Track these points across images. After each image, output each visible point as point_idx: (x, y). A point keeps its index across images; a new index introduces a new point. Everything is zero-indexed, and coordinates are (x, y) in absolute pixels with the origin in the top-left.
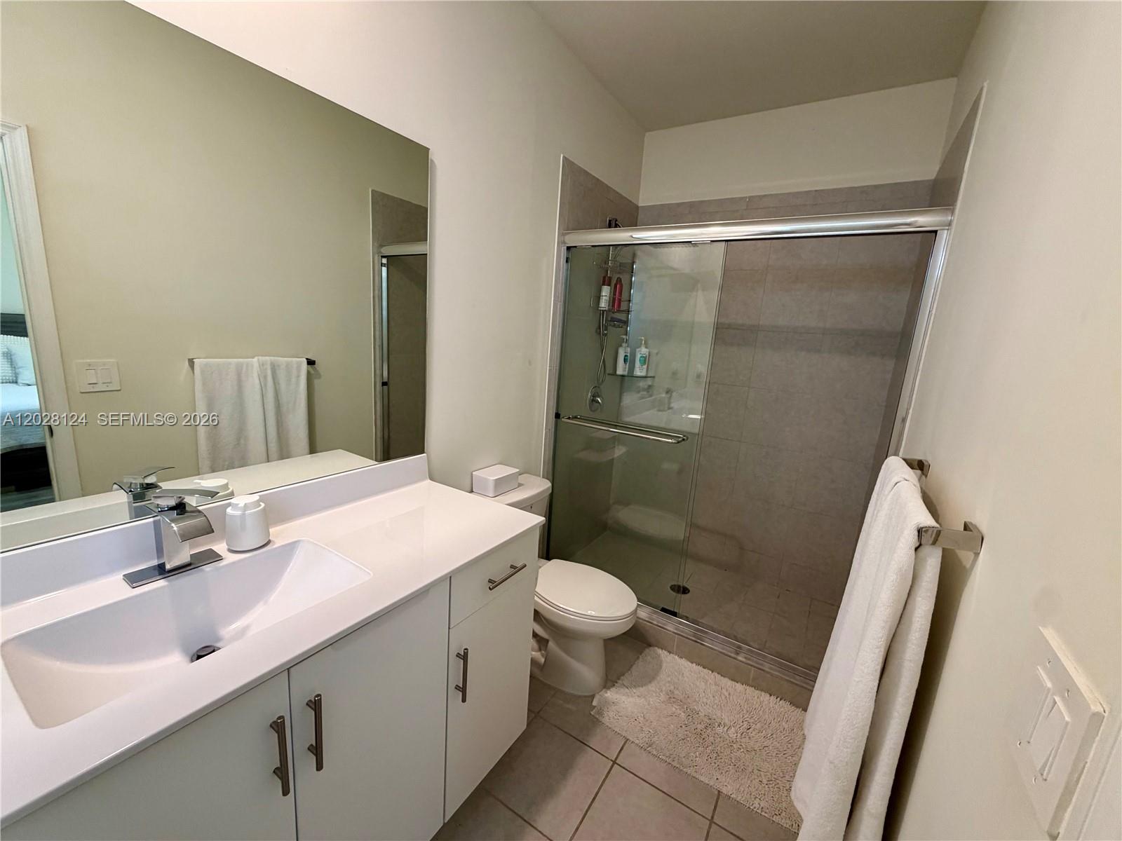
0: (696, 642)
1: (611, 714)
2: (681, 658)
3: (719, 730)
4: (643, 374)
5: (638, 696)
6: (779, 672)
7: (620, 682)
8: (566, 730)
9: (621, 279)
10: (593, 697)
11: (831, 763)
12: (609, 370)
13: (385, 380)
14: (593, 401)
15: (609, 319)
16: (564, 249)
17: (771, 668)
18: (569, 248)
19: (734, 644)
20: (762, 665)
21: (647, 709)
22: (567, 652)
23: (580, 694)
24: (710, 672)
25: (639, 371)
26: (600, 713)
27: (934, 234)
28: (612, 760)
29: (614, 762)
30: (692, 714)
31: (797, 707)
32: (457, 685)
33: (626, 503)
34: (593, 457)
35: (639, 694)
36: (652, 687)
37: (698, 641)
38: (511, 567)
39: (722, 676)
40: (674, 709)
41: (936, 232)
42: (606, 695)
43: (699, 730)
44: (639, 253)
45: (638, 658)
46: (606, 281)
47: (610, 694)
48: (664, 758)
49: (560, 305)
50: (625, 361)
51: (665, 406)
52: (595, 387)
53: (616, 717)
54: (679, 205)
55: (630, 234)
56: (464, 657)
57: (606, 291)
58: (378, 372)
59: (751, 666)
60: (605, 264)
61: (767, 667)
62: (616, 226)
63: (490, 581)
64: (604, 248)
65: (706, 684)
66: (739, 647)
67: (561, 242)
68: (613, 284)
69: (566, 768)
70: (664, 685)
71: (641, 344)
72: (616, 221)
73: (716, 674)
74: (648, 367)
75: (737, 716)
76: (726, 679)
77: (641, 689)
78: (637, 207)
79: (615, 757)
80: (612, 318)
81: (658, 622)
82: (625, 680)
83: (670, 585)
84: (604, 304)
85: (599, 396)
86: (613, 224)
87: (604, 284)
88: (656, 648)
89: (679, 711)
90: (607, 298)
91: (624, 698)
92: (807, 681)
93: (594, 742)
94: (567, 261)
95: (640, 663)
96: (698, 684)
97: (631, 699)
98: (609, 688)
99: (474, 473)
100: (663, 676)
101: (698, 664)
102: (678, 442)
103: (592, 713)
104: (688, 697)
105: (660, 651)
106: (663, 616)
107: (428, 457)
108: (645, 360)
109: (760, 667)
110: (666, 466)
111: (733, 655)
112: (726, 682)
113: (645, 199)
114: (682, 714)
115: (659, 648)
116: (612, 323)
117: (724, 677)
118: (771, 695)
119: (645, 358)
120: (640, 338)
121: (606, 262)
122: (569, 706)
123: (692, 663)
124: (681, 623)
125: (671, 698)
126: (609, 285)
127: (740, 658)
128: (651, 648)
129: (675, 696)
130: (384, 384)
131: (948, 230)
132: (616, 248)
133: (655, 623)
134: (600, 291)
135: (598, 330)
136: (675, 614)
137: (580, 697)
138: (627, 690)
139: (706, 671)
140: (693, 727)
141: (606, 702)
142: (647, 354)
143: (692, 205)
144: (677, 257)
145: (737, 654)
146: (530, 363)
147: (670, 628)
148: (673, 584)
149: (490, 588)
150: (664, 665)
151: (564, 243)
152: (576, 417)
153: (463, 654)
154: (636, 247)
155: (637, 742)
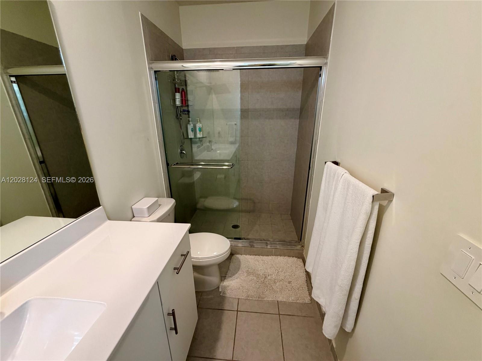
0: (251, 247)
1: (229, 291)
2: (246, 255)
3: (269, 278)
4: (201, 136)
5: (236, 278)
6: (282, 247)
7: (227, 276)
8: (213, 308)
9: (183, 89)
10: (218, 288)
11: (340, 286)
12: (185, 137)
13: (41, 160)
14: (181, 153)
15: (182, 111)
16: (153, 73)
17: (280, 247)
18: (155, 72)
19: (265, 243)
20: (276, 247)
21: (242, 282)
22: (203, 275)
23: (213, 289)
24: (258, 256)
25: (199, 135)
26: (224, 293)
27: (320, 68)
28: (236, 311)
29: (237, 311)
30: (258, 276)
31: (290, 257)
32: (171, 328)
33: (206, 197)
34: (186, 180)
35: (236, 277)
36: (240, 272)
37: (252, 246)
38: (181, 256)
39: (263, 256)
40: (251, 277)
41: (321, 67)
42: (224, 284)
43: (263, 282)
44: (187, 75)
45: (230, 262)
46: (177, 90)
47: (226, 283)
48: (255, 299)
49: (157, 105)
50: (192, 131)
51: (209, 149)
52: (181, 146)
53: (231, 292)
54: (204, 49)
55: (182, 64)
56: (173, 314)
57: (178, 96)
58: (34, 156)
59: (273, 248)
60: (174, 81)
61: (278, 247)
62: (176, 59)
63: (175, 269)
64: (172, 72)
65: (258, 262)
66: (267, 243)
67: (150, 69)
68: (180, 92)
69: (219, 324)
70: (244, 269)
71: (198, 121)
72: (175, 56)
73: (261, 256)
74: (203, 132)
75: (273, 269)
76: (265, 256)
77: (236, 275)
78: (182, 49)
79: (237, 309)
80: (183, 110)
81: (234, 244)
82: (229, 274)
83: (231, 226)
84: (178, 103)
85: (184, 150)
86: (174, 58)
87: (176, 92)
88: (236, 255)
89: (253, 277)
90: (179, 100)
91: (231, 282)
92: (291, 246)
93: (227, 306)
94: (156, 80)
95: (232, 264)
96: (256, 263)
97: (234, 281)
98: (224, 281)
99: (132, 207)
100: (242, 266)
101: (253, 255)
102: (232, 167)
103: (221, 295)
104: (254, 270)
105: (238, 256)
106: (235, 241)
107: (104, 207)
108: (201, 129)
109: (276, 248)
110: (219, 176)
111: (266, 247)
112: (265, 258)
113: (186, 45)
114: (255, 278)
115: (237, 254)
116: (184, 113)
117: (264, 256)
118: (281, 256)
119: (201, 128)
120: (197, 119)
121: (174, 80)
122: (210, 297)
123: (251, 255)
124: (243, 242)
125: (249, 273)
126: (179, 92)
127: (268, 247)
128: (234, 256)
129: (250, 272)
130: (41, 163)
131: (325, 66)
132: (178, 72)
133: (233, 245)
134: (175, 96)
135: (177, 117)
136: (240, 239)
137: (213, 290)
138: (231, 278)
139: (257, 256)
140: (260, 281)
141: (225, 287)
142: (201, 126)
143: (210, 50)
144: (203, 77)
145: (267, 246)
146: (148, 140)
147: (240, 245)
148: (232, 225)
149: (177, 273)
150: (241, 261)
151: (152, 69)
152: (177, 164)
153: (172, 313)
154: (186, 71)
155: (243, 298)
